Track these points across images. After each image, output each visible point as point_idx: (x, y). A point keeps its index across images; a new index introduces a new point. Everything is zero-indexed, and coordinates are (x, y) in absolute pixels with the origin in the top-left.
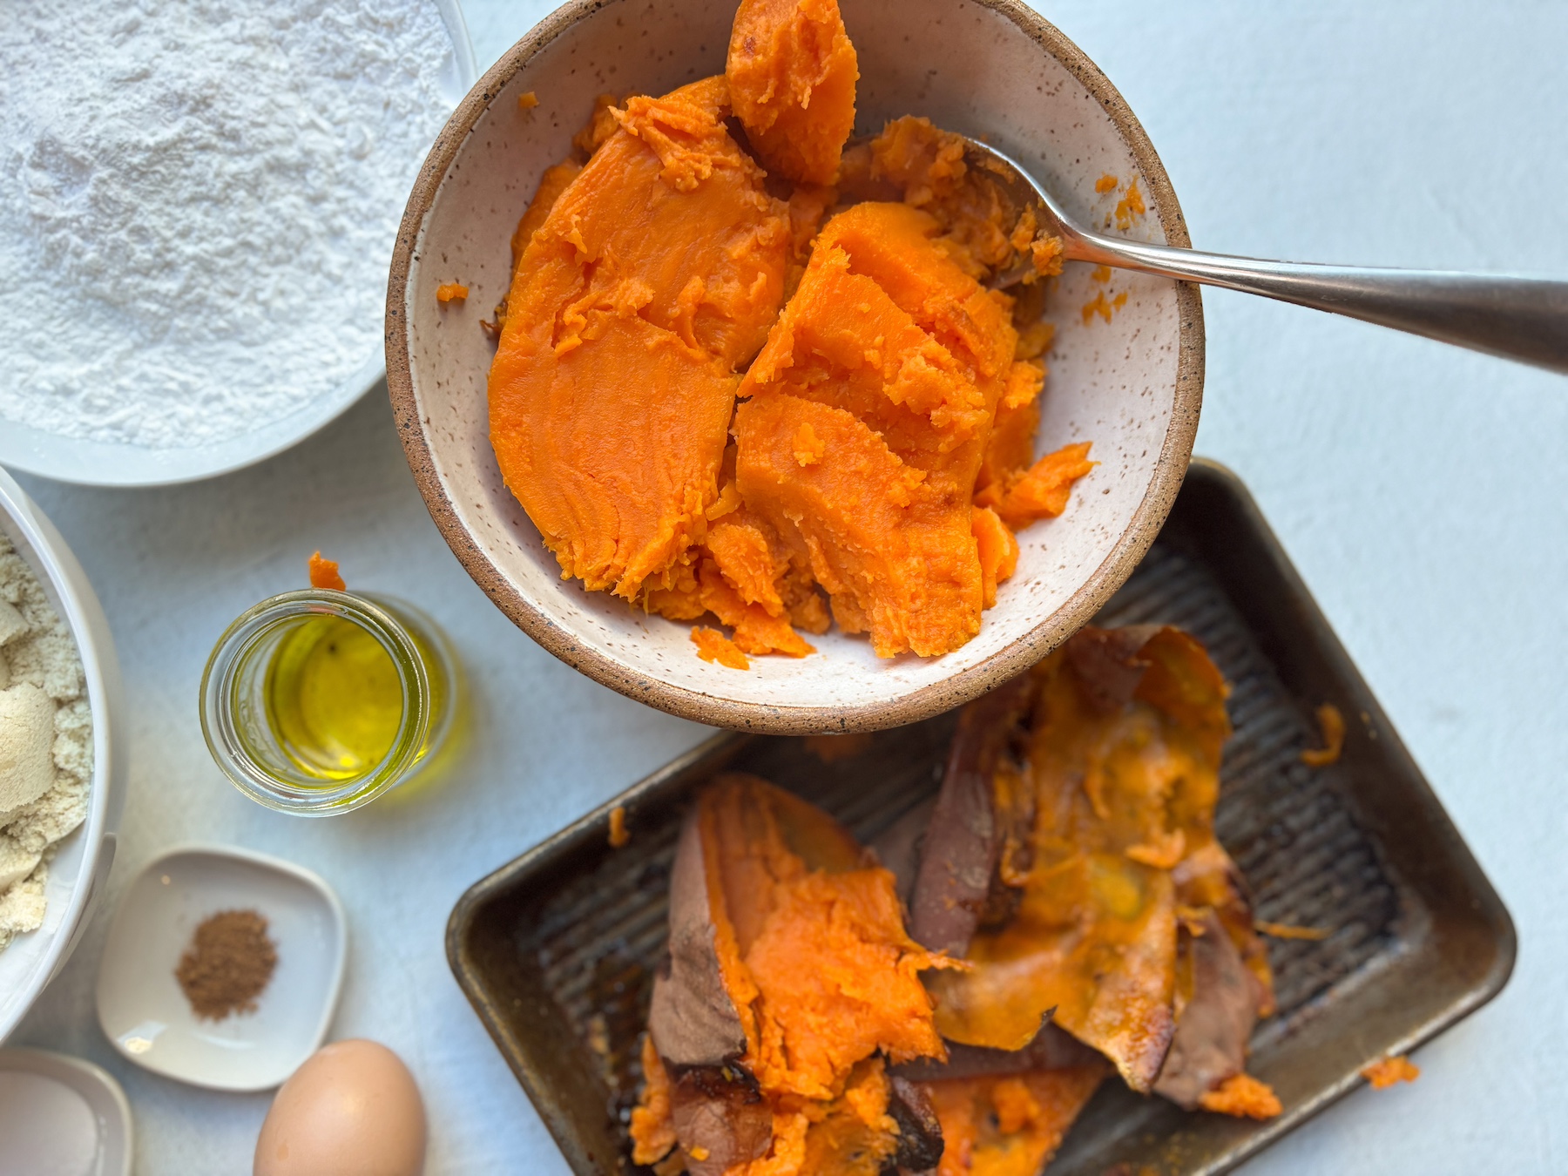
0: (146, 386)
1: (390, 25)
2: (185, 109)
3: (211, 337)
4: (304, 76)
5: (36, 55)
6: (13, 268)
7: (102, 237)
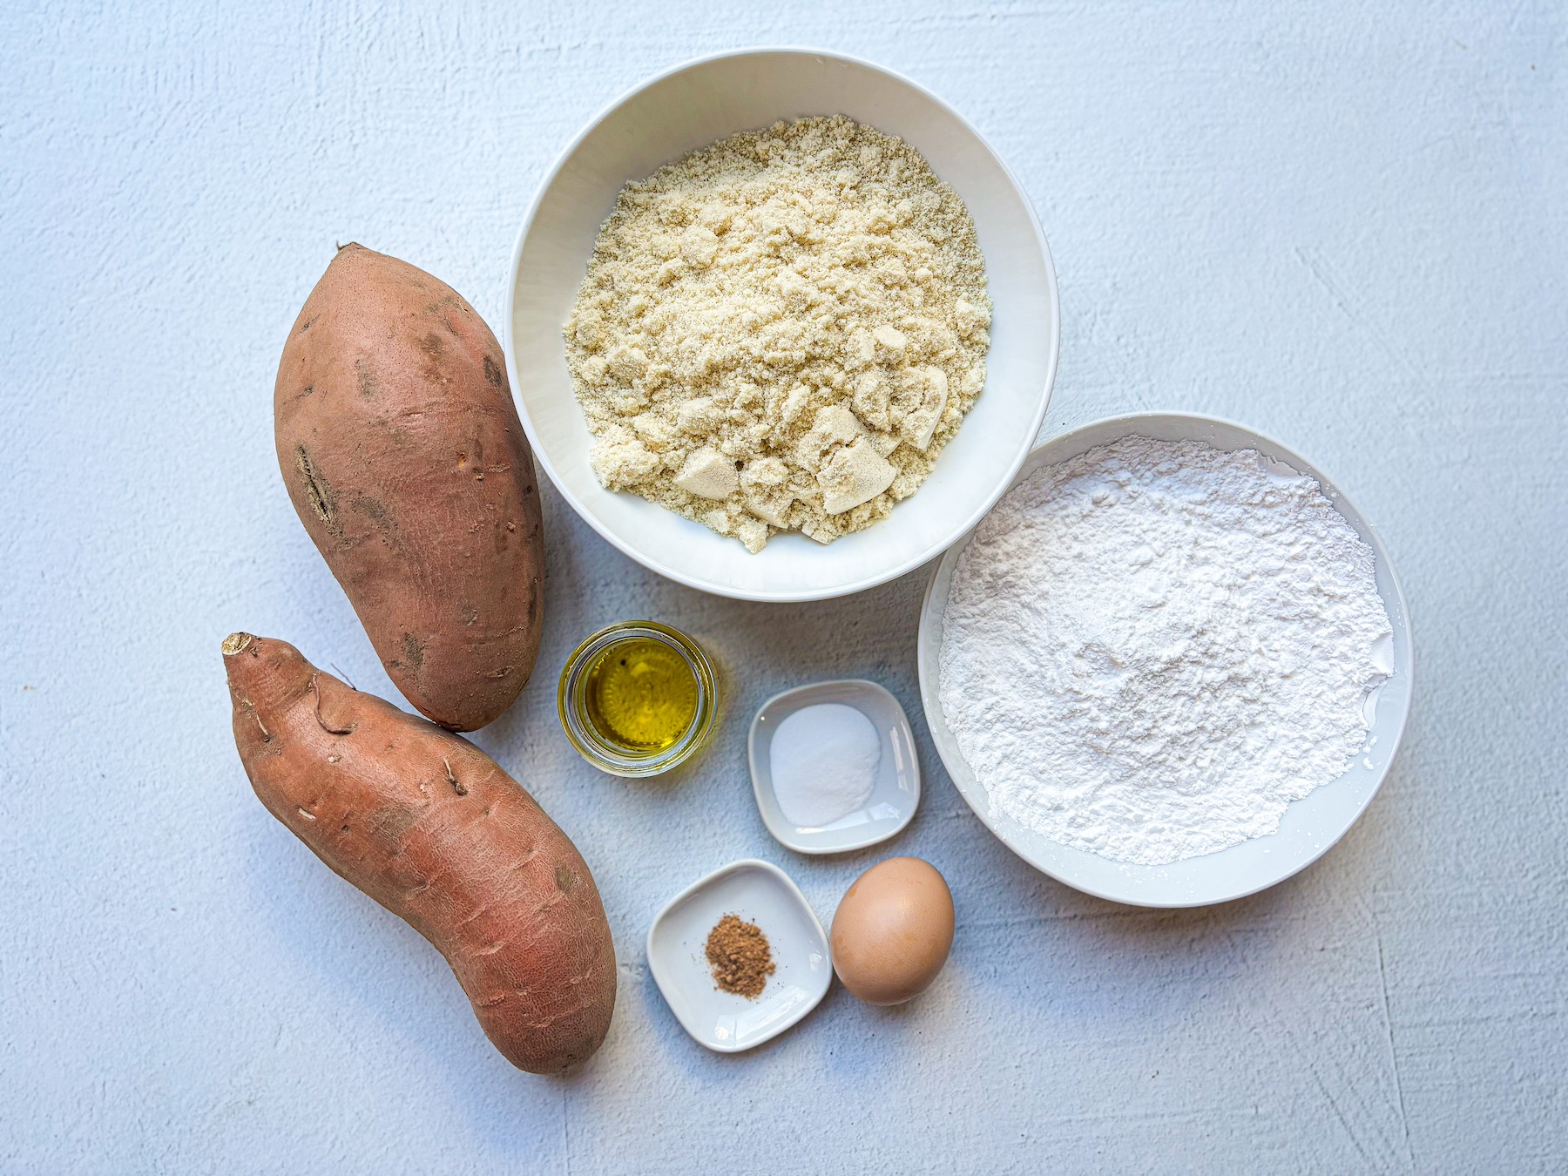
0: (1111, 813)
1: (1331, 597)
2: (1189, 635)
3: (1160, 785)
4: (1255, 615)
5: (1074, 569)
6: (1034, 714)
7: (1116, 713)
